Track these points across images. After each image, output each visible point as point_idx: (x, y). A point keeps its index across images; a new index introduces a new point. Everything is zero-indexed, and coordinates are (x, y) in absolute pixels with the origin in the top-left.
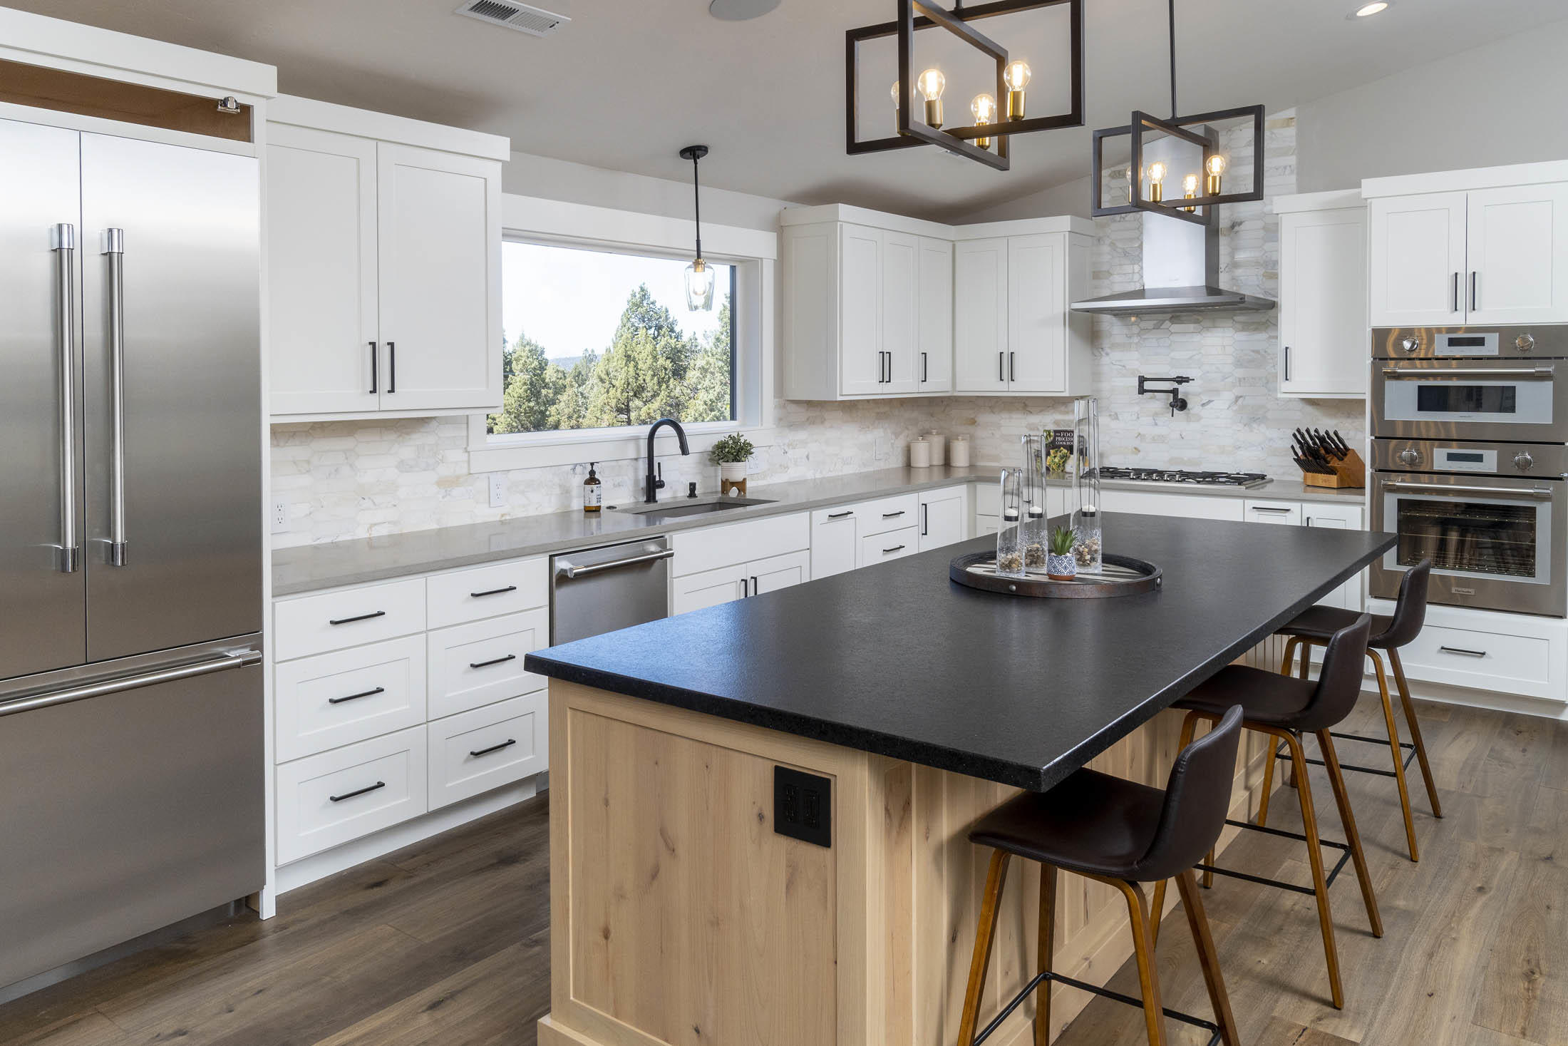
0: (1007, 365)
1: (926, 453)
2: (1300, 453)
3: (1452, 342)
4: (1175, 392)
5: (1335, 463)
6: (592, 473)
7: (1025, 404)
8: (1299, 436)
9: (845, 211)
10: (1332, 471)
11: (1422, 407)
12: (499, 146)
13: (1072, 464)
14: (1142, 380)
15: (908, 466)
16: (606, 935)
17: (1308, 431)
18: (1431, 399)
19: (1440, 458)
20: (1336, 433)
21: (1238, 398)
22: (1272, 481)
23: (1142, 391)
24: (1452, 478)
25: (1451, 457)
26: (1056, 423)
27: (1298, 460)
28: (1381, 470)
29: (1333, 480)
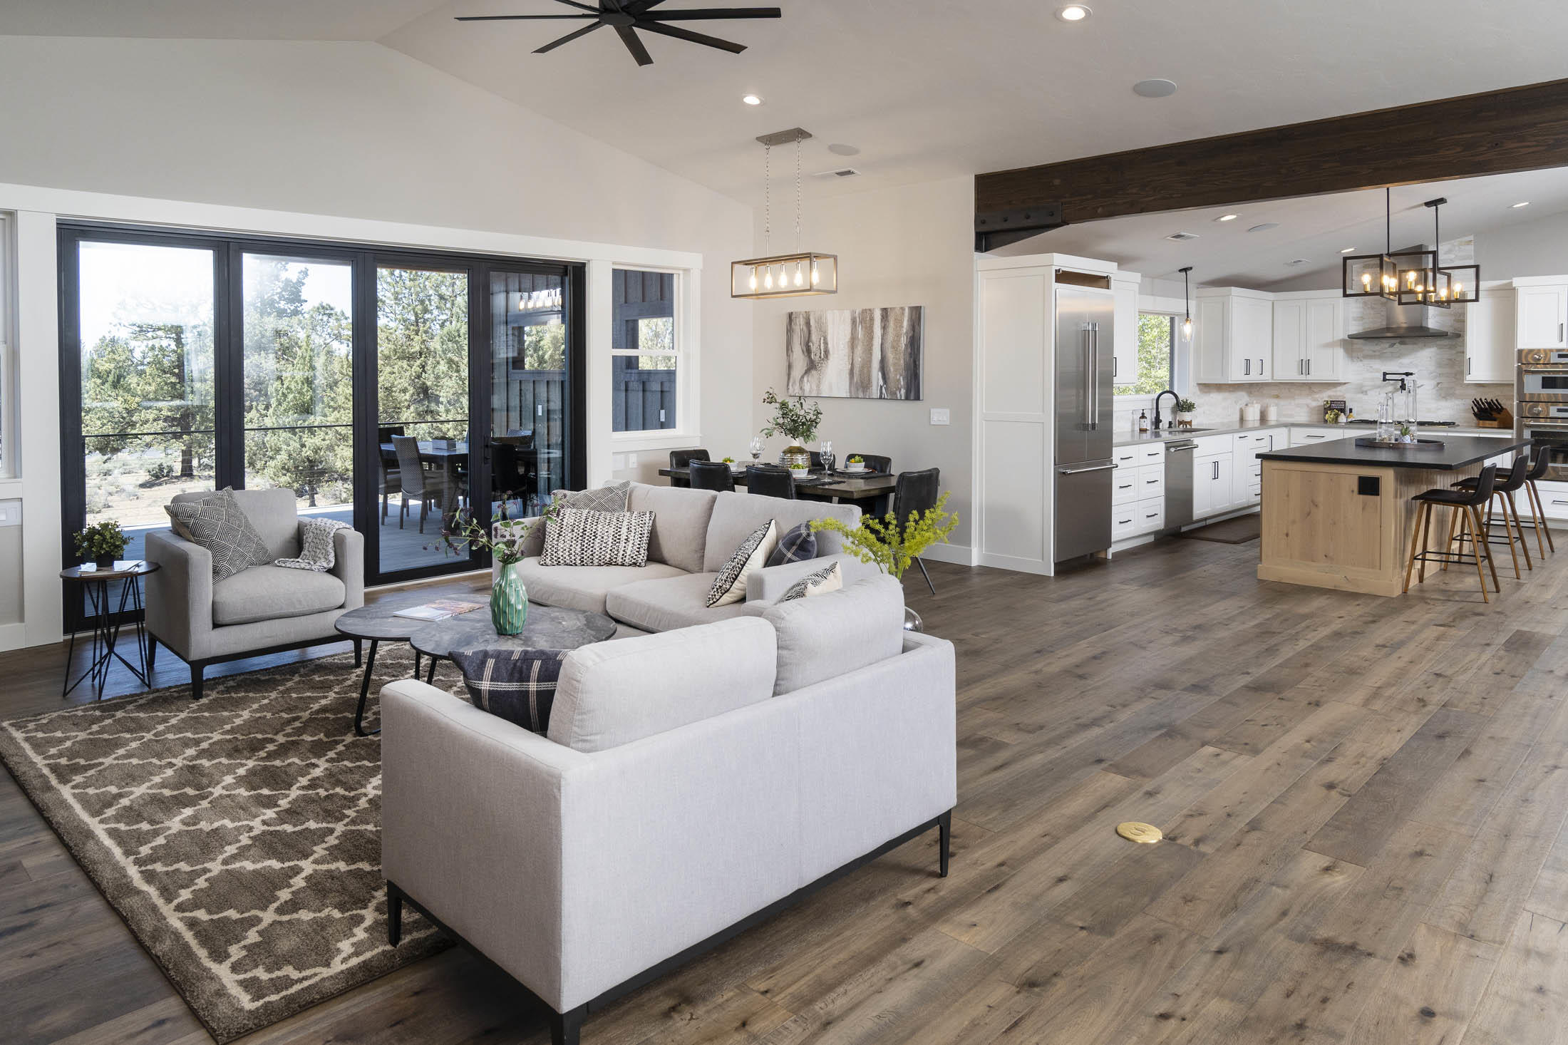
0: (1305, 366)
1: (1253, 414)
2: (1476, 410)
3: (1560, 356)
4: (1402, 380)
5: (1495, 415)
6: (1143, 414)
7: (1311, 387)
8: (1476, 403)
9: (1235, 290)
10: (1495, 420)
11: (1544, 387)
12: (1137, 277)
13: (1342, 418)
14: (1385, 374)
15: (1242, 420)
16: (1287, 535)
17: (1481, 400)
18: (1548, 383)
19: (1553, 411)
20: (1497, 400)
21: (1438, 384)
22: (1458, 425)
23: (1385, 380)
24: (1559, 420)
25: (1559, 410)
26: (1330, 397)
27: (1475, 414)
28: (1521, 417)
29: (1495, 423)
